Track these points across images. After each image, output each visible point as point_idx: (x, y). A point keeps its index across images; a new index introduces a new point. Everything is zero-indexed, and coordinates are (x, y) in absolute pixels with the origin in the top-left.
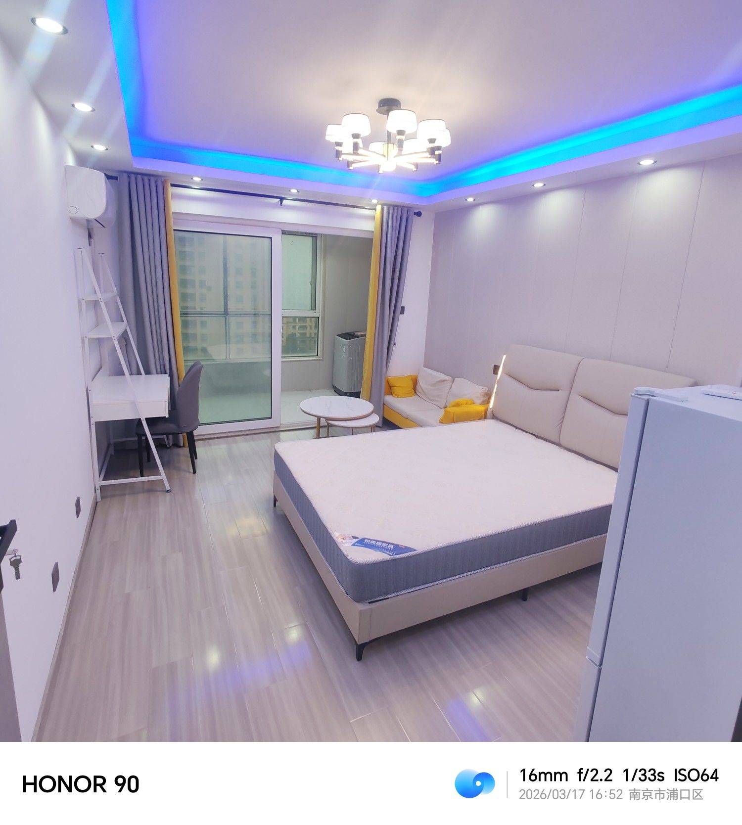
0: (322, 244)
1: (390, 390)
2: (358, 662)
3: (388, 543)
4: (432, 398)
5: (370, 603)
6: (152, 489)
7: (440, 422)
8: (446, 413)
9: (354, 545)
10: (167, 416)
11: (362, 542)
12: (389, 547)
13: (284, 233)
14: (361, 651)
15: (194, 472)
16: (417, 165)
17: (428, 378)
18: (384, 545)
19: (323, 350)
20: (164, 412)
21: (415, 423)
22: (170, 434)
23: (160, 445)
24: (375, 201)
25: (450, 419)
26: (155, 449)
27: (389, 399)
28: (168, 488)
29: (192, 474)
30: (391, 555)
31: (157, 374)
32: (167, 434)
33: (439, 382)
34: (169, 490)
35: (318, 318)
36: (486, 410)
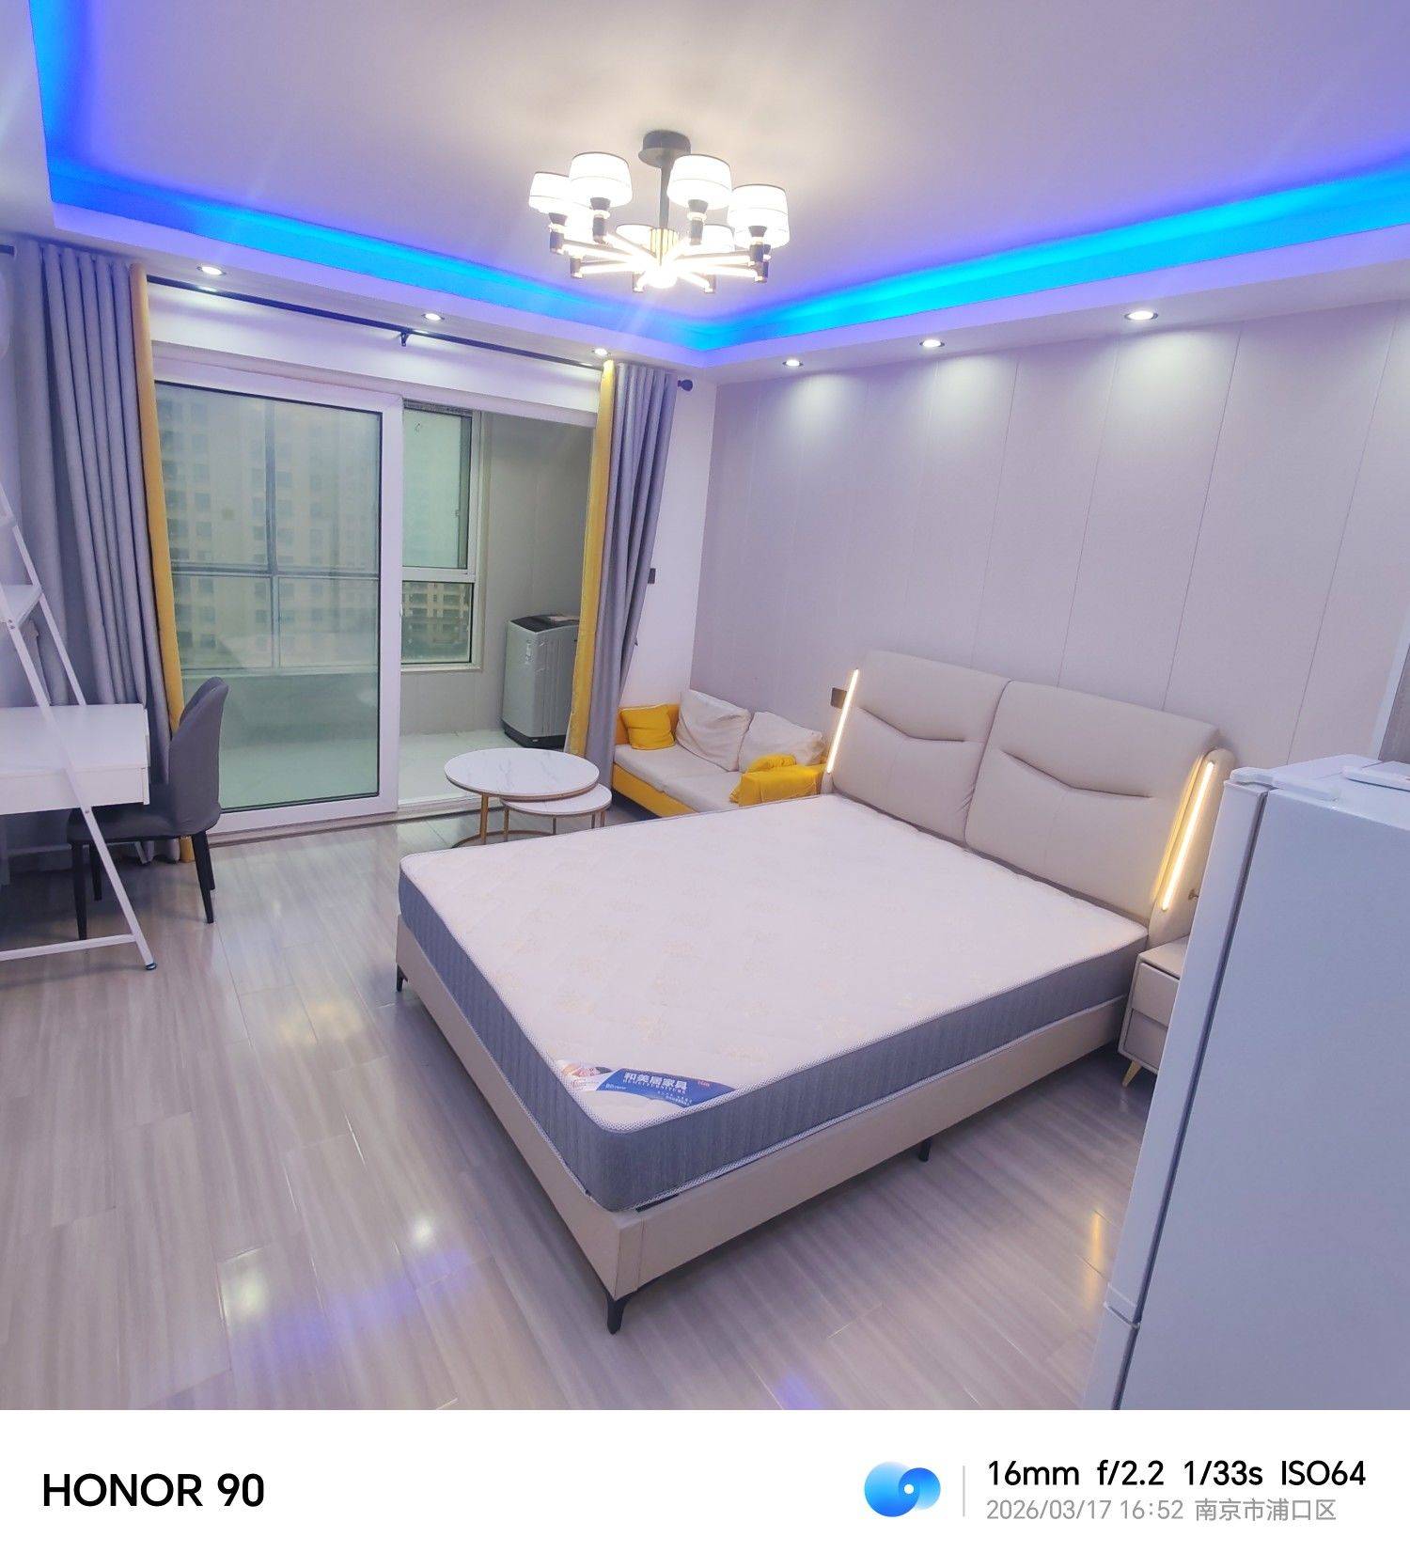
0: (483, 433)
1: (626, 735)
2: (613, 1337)
3: (676, 1079)
4: (710, 752)
5: (639, 1210)
6: (106, 965)
7: (732, 801)
8: (745, 782)
9: (602, 1088)
10: (147, 802)
11: (619, 1081)
12: (677, 1086)
13: (411, 405)
14: (617, 1314)
15: (210, 919)
16: (713, 281)
17: (700, 710)
18: (668, 1083)
19: (483, 651)
20: (138, 792)
21: (684, 806)
22: (150, 838)
23: (125, 861)
24: (601, 352)
25: (751, 796)
26: (113, 867)
27: (623, 752)
28: (148, 960)
29: (202, 926)
30: (684, 1106)
31: (117, 702)
32: (143, 840)
33: (723, 719)
34: (151, 965)
35: (473, 584)
36: (820, 777)
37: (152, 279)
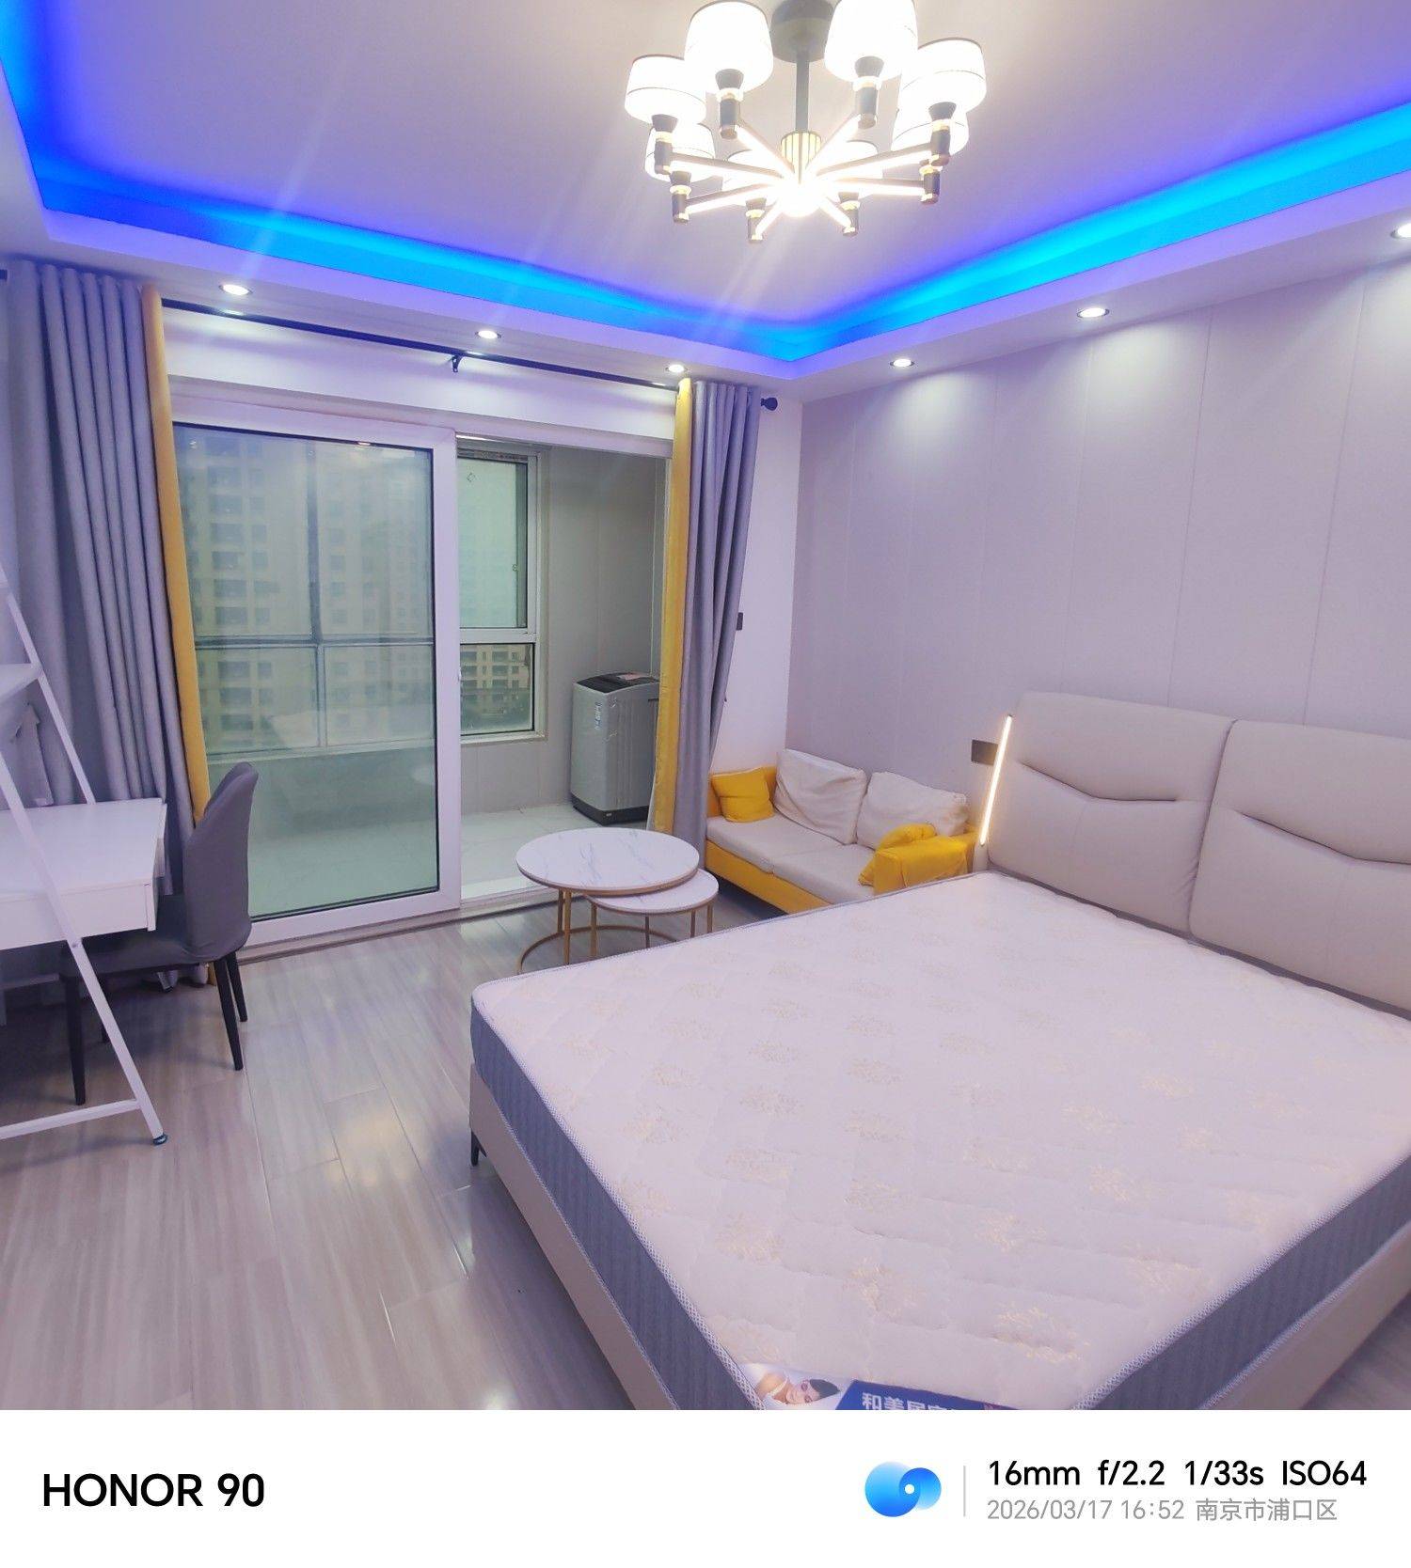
0: (540, 480)
1: (719, 807)
4: (821, 822)
6: (107, 1142)
7: (863, 884)
8: (877, 860)
10: (152, 927)
15: (239, 1065)
17: (803, 773)
19: (546, 717)
20: (142, 916)
21: (814, 897)
24: (675, 369)
25: (890, 878)
27: (717, 826)
28: (156, 1130)
29: (231, 1072)
31: (132, 797)
33: (833, 782)
34: (160, 1138)
35: (534, 644)
36: (970, 852)
37: (167, 303)
